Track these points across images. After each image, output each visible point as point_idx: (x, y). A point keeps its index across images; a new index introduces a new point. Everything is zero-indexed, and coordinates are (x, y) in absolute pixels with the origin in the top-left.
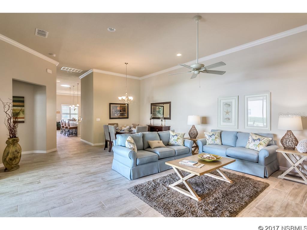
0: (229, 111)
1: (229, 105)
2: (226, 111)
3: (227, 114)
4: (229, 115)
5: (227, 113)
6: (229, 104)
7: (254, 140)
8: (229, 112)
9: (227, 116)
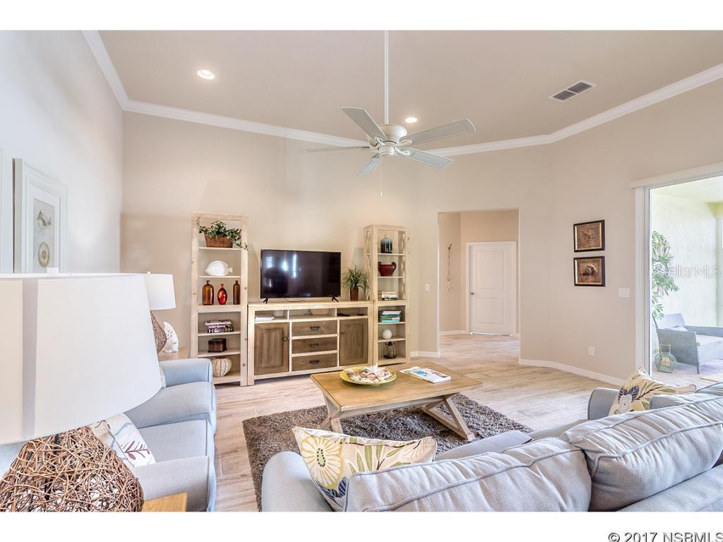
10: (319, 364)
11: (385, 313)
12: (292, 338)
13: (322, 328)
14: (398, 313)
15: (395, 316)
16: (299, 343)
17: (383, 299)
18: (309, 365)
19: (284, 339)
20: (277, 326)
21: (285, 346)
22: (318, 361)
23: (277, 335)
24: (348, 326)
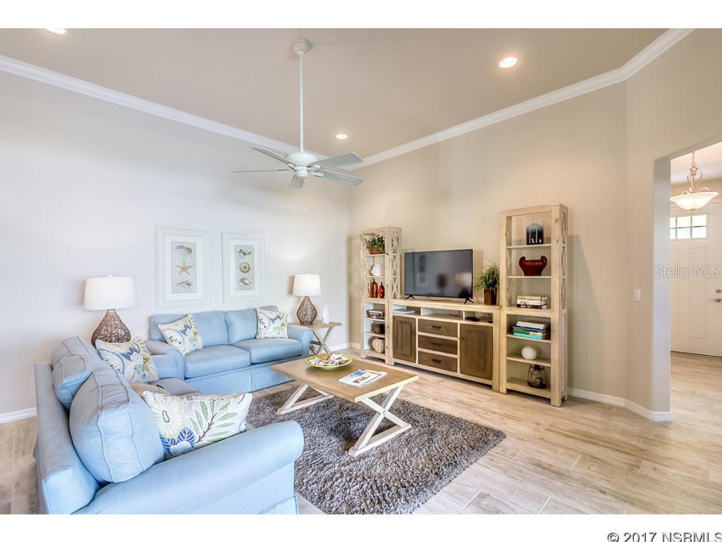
0: (188, 265)
1: (189, 250)
2: (181, 265)
3: (184, 273)
4: (188, 274)
5: (184, 269)
6: (188, 248)
7: (273, 320)
8: (190, 267)
9: (185, 277)
10: (441, 364)
11: (520, 324)
12: (418, 333)
13: (443, 329)
14: (541, 327)
15: (536, 330)
16: (423, 339)
17: (519, 306)
18: (432, 363)
19: (413, 333)
20: (407, 320)
21: (413, 339)
22: (439, 362)
23: (407, 327)
24: (469, 332)
